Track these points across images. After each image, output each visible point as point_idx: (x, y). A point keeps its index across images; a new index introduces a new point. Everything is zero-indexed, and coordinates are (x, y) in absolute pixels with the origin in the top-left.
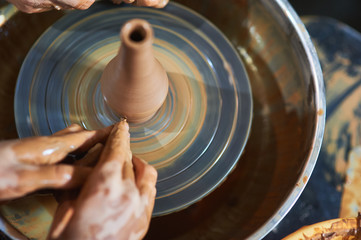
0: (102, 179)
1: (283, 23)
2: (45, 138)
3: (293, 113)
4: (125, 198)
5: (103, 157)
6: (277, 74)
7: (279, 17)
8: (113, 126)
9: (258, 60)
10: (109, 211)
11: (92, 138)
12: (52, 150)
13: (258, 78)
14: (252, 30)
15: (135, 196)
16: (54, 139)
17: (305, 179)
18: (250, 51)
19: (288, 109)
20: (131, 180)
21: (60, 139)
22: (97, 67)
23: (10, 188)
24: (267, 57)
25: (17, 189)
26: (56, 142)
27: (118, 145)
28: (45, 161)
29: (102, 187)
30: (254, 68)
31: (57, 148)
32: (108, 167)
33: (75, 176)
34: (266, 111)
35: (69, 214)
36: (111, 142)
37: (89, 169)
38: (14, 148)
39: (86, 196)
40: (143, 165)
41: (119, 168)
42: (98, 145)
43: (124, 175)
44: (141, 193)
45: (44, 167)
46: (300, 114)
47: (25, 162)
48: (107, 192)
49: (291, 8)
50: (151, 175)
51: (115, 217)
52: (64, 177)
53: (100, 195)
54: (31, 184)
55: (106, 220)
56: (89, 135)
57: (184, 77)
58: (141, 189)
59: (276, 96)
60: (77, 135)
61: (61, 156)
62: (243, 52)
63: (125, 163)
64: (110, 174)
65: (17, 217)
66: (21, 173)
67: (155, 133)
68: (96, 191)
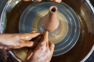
0: (41, 46)
1: (90, 10)
3: (90, 33)
4: (46, 51)
6: (87, 23)
7: (89, 8)
9: (82, 19)
10: (42, 54)
11: (39, 35)
12: (28, 37)
13: (82, 23)
14: (82, 11)
15: (49, 51)
16: (29, 34)
17: (92, 51)
18: (80, 16)
19: (89, 32)
20: (48, 47)
23: (17, 46)
24: (85, 18)
25: (19, 46)
26: (30, 35)
27: (46, 38)
28: (26, 40)
29: (41, 48)
30: (81, 21)
32: (43, 43)
34: (83, 32)
35: (32, 54)
38: (19, 35)
39: (36, 50)
40: (51, 43)
41: (45, 43)
42: (40, 37)
44: (50, 50)
46: (92, 33)
47: (21, 39)
48: (42, 49)
49: (92, 6)
50: (53, 46)
51: (43, 56)
52: (31, 44)
54: (23, 45)
55: (41, 57)
56: (38, 34)
57: (63, 21)
59: (86, 28)
60: (35, 34)
63: (47, 42)
64: (43, 45)
65: (17, 53)
66: (20, 42)
67: (54, 35)
68: (39, 49)
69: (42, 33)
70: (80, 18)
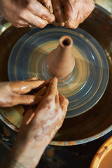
4: (56, 111)
5: (47, 93)
8: (51, 80)
12: (25, 87)
15: (60, 110)
20: (58, 103)
23: (8, 102)
27: (53, 88)
29: (47, 105)
30: (110, 58)
35: (33, 115)
38: (10, 85)
39: (40, 109)
40: (63, 98)
42: (45, 87)
43: (56, 101)
47: (14, 92)
48: (49, 107)
55: (48, 120)
56: (41, 82)
58: (62, 108)
60: (36, 82)
61: (29, 90)
64: (51, 100)
66: (12, 97)
67: (67, 83)
68: (45, 107)
70: (108, 54)
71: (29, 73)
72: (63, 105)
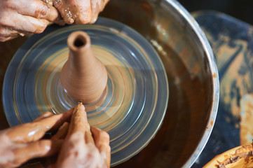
0: (72, 145)
1: (178, 19)
2: (28, 124)
3: (196, 79)
4: (90, 156)
5: (70, 130)
6: (181, 55)
7: (176, 15)
8: (74, 109)
9: (166, 47)
11: (61, 119)
12: (34, 131)
13: (169, 60)
14: (159, 27)
15: (96, 153)
16: (34, 124)
17: (212, 123)
18: (159, 42)
19: (192, 77)
21: (38, 123)
22: (56, 70)
24: (172, 44)
25: (15, 162)
26: (36, 126)
27: (79, 121)
28: (31, 140)
29: (72, 151)
30: (164, 53)
31: (37, 130)
32: (74, 137)
33: (52, 147)
34: (178, 81)
36: (74, 120)
37: (62, 140)
38: (8, 134)
40: (98, 132)
41: (82, 136)
42: (65, 124)
43: (87, 141)
44: (100, 151)
45: (31, 144)
46: (201, 79)
47: (17, 142)
48: (76, 154)
49: (182, 7)
50: (105, 137)
52: (46, 148)
53: (72, 157)
56: (58, 117)
58: (100, 148)
59: (182, 70)
60: (50, 119)
61: (41, 135)
62: (155, 43)
63: (86, 133)
64: (77, 141)
66: (15, 151)
69: (69, 113)
70: (160, 48)
71: (39, 107)
72: (100, 143)
